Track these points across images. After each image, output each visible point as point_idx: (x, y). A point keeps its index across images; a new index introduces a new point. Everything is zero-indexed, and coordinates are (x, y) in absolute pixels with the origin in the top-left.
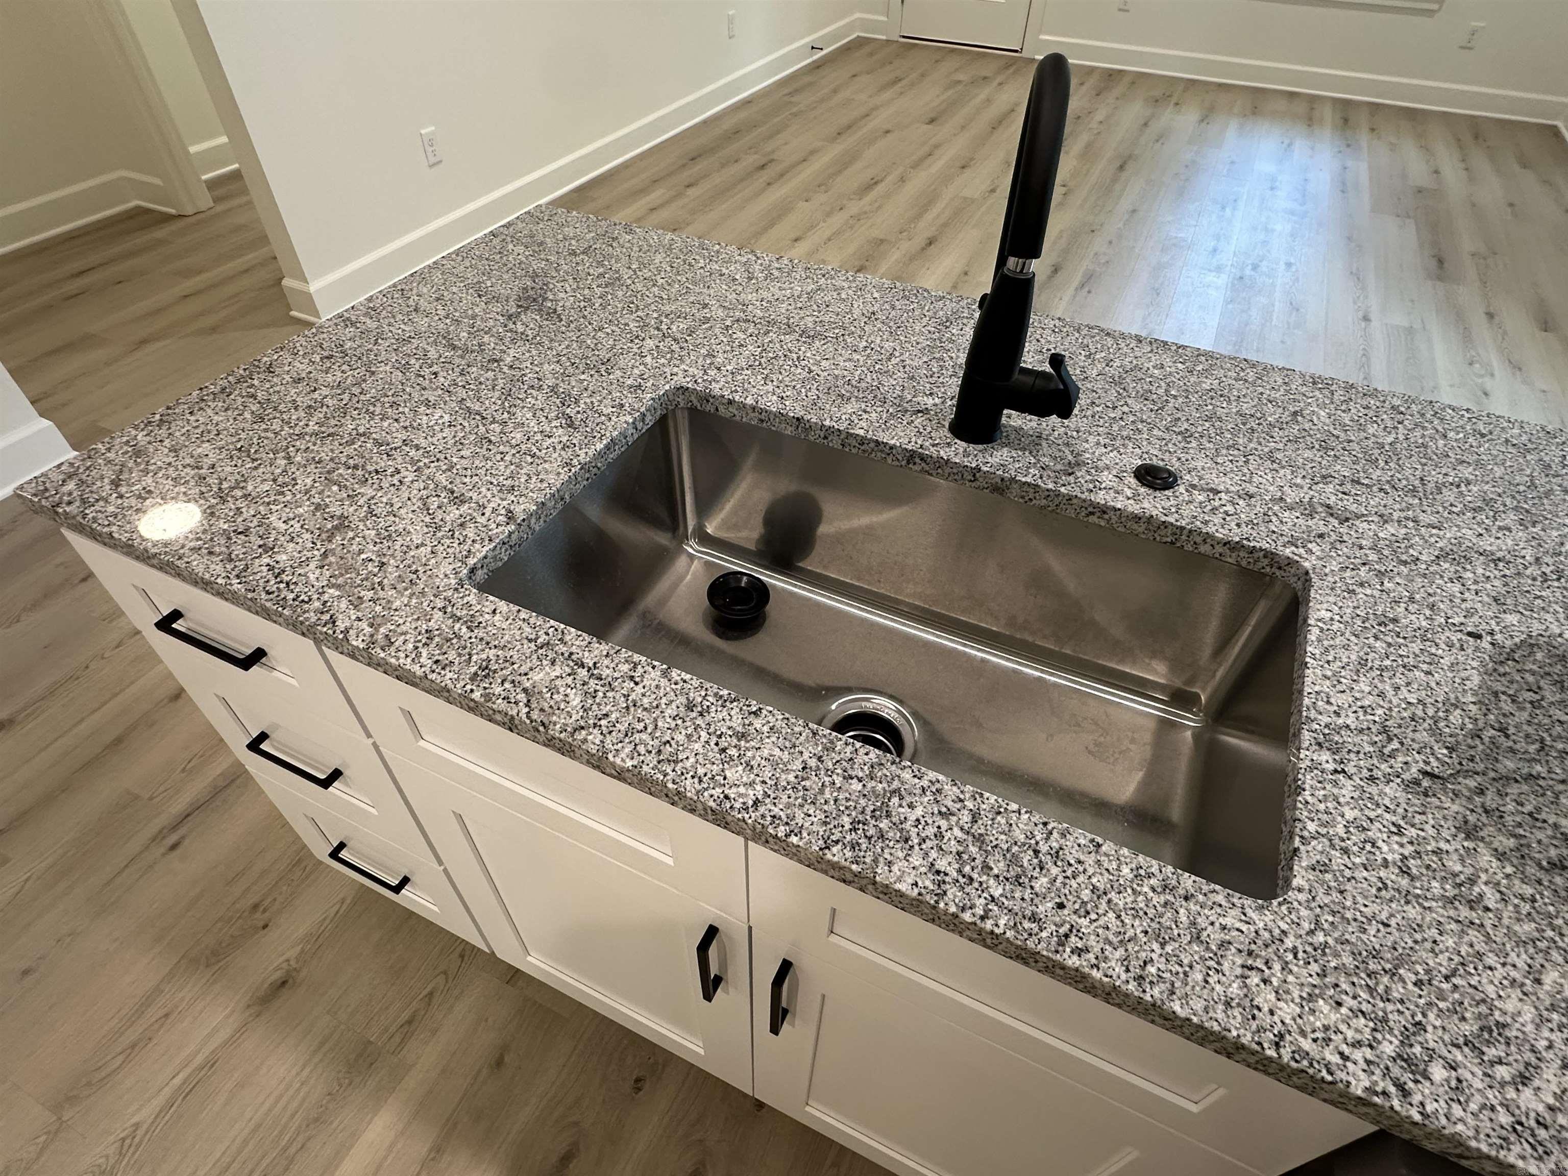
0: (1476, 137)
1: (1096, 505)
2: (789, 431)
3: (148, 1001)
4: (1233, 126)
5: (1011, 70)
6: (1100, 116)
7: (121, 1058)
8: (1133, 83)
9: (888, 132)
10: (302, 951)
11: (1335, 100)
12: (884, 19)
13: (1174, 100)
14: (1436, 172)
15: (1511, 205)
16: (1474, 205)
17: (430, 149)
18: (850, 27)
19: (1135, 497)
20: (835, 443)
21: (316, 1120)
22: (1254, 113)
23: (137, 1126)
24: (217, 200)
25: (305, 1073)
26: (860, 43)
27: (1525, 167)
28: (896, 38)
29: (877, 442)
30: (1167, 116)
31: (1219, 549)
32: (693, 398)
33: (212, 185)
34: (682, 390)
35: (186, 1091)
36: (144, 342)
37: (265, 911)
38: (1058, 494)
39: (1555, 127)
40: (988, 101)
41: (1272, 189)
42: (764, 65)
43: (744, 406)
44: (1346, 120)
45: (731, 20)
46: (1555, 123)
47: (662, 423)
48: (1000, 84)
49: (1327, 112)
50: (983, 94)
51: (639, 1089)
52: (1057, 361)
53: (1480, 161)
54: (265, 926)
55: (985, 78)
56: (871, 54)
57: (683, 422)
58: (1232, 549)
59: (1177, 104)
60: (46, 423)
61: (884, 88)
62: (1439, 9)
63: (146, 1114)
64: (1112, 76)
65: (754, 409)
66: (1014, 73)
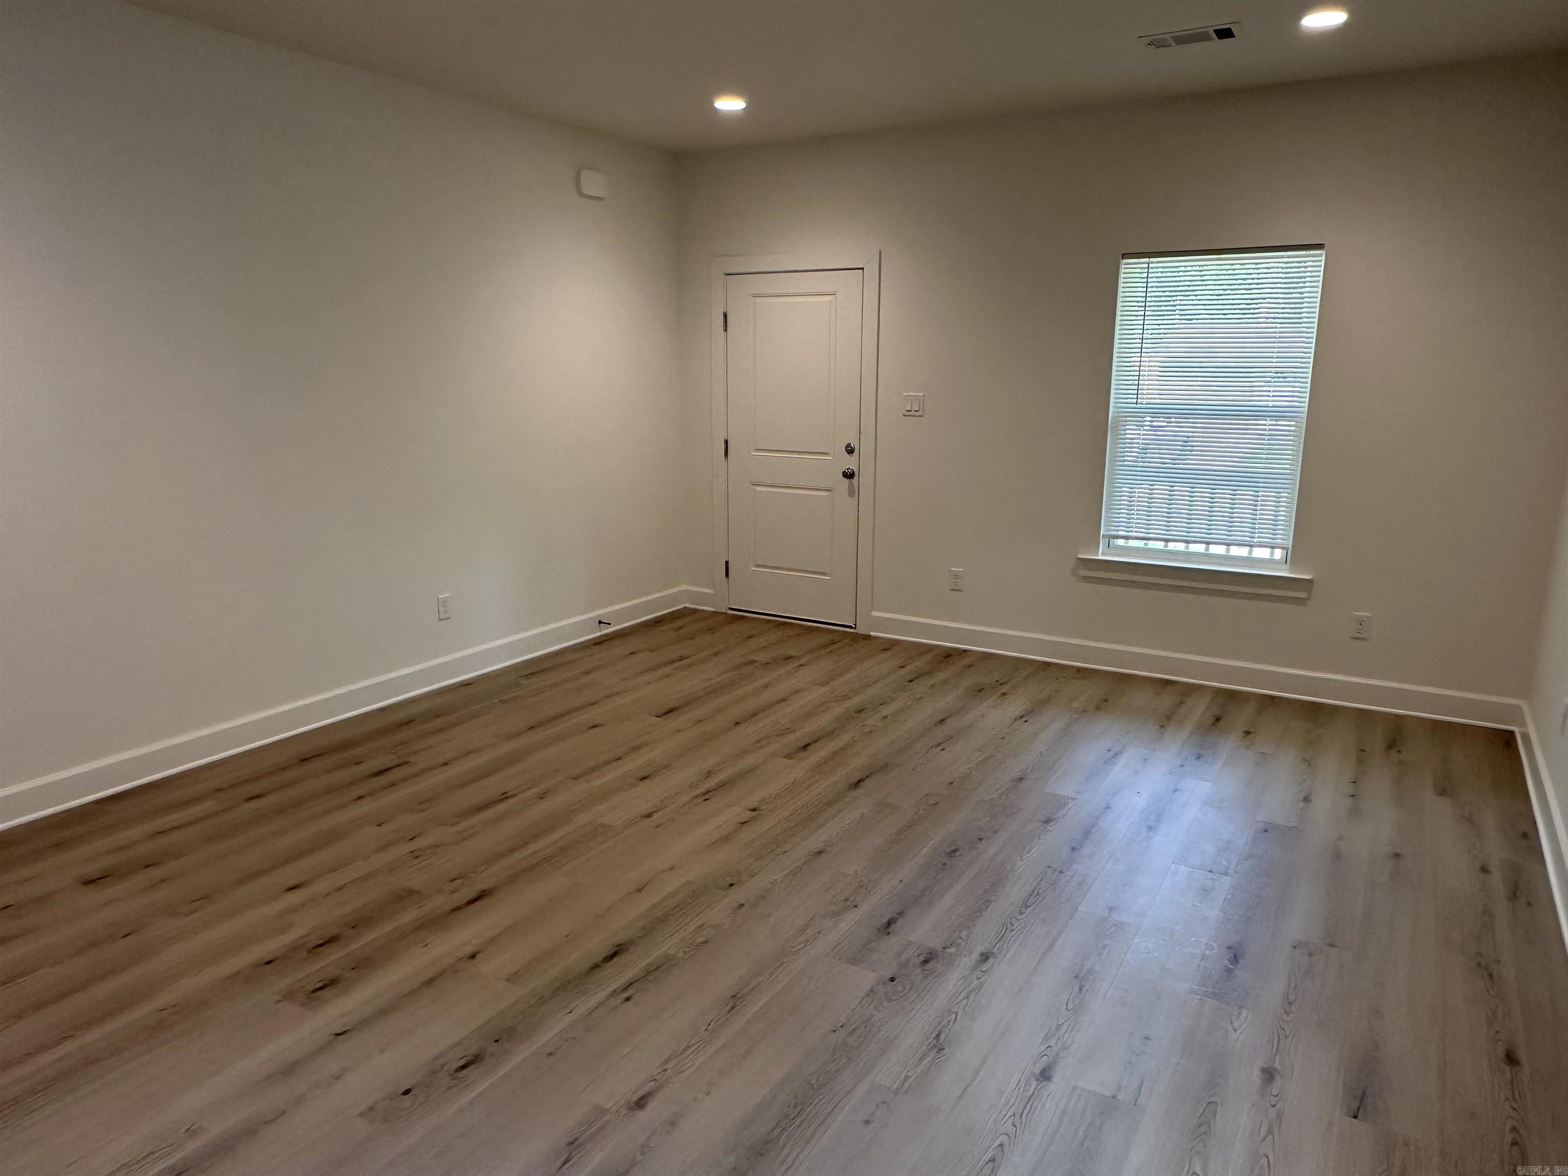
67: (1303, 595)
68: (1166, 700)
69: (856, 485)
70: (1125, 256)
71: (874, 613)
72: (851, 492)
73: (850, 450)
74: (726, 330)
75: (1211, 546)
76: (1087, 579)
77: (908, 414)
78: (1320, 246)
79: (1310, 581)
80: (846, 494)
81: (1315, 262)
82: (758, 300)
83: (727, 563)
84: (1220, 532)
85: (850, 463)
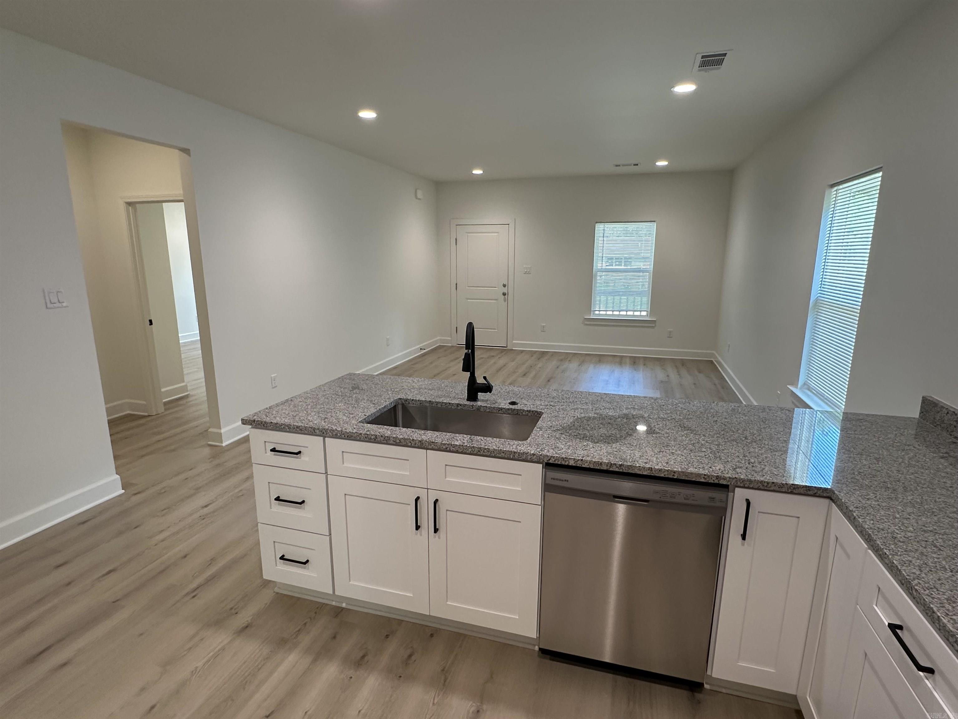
0: (683, 365)
1: (499, 408)
2: (428, 405)
3: (194, 636)
4: (592, 366)
5: (503, 354)
6: (539, 366)
7: (185, 653)
8: (552, 355)
9: (454, 375)
10: (253, 618)
11: (631, 357)
12: (450, 339)
13: (569, 359)
14: (668, 376)
15: (695, 384)
16: (681, 385)
17: (273, 382)
18: (436, 342)
19: (508, 406)
20: (439, 406)
21: (267, 658)
22: (599, 362)
23: (197, 667)
24: (166, 410)
25: (261, 647)
26: (440, 347)
27: (700, 372)
28: (455, 345)
29: (449, 403)
30: (566, 365)
31: (527, 413)
32: (403, 401)
33: (165, 404)
34: (400, 399)
35: (216, 656)
36: (143, 456)
37: (235, 609)
38: (491, 407)
39: (712, 361)
40: (495, 363)
41: (607, 384)
42: (401, 355)
43: (416, 400)
44: (635, 363)
45: (388, 340)
46: (712, 359)
47: (395, 406)
48: (499, 358)
49: (628, 360)
50: (492, 361)
51: (388, 638)
52: (485, 378)
53: (684, 372)
54: (236, 613)
55: (493, 356)
56: (445, 351)
57: (400, 407)
58: (529, 412)
59: (569, 361)
60: (118, 476)
61: (452, 361)
62: (655, 326)
63: (200, 664)
64: (543, 353)
65: (419, 400)
66: (505, 354)
67: (654, 325)
68: (618, 360)
69: (507, 298)
70: (597, 223)
71: (514, 342)
72: (505, 300)
73: (504, 286)
74: (456, 244)
75: (621, 312)
76: (587, 324)
77: (526, 273)
78: (654, 221)
79: (655, 321)
80: (503, 301)
81: (654, 225)
82: (469, 234)
83: (457, 328)
84: (631, 307)
85: (505, 290)
